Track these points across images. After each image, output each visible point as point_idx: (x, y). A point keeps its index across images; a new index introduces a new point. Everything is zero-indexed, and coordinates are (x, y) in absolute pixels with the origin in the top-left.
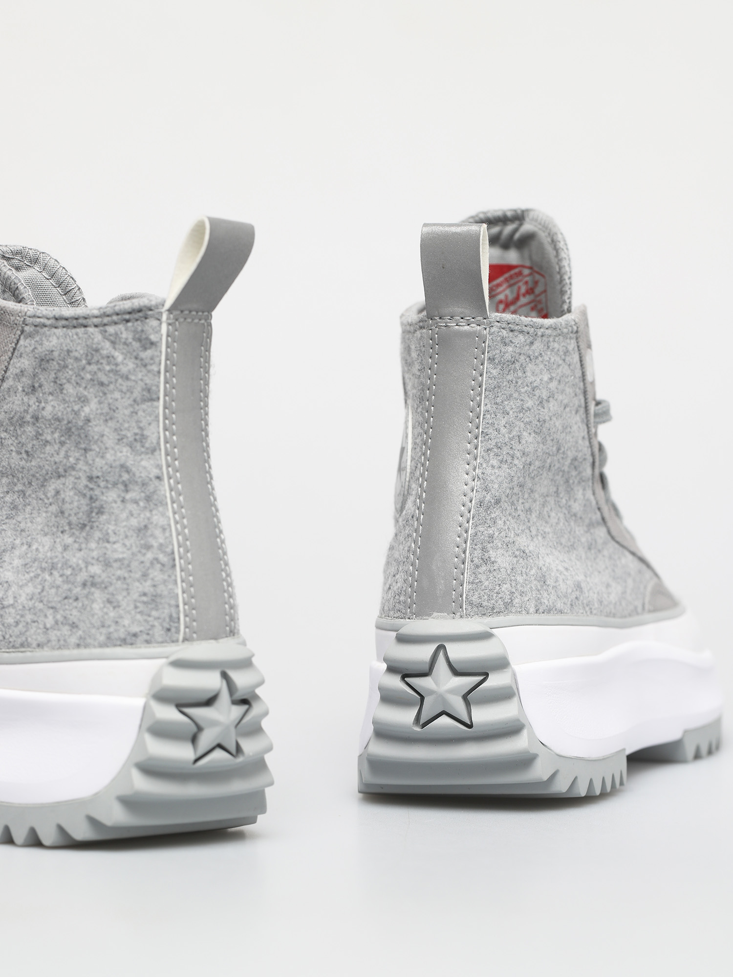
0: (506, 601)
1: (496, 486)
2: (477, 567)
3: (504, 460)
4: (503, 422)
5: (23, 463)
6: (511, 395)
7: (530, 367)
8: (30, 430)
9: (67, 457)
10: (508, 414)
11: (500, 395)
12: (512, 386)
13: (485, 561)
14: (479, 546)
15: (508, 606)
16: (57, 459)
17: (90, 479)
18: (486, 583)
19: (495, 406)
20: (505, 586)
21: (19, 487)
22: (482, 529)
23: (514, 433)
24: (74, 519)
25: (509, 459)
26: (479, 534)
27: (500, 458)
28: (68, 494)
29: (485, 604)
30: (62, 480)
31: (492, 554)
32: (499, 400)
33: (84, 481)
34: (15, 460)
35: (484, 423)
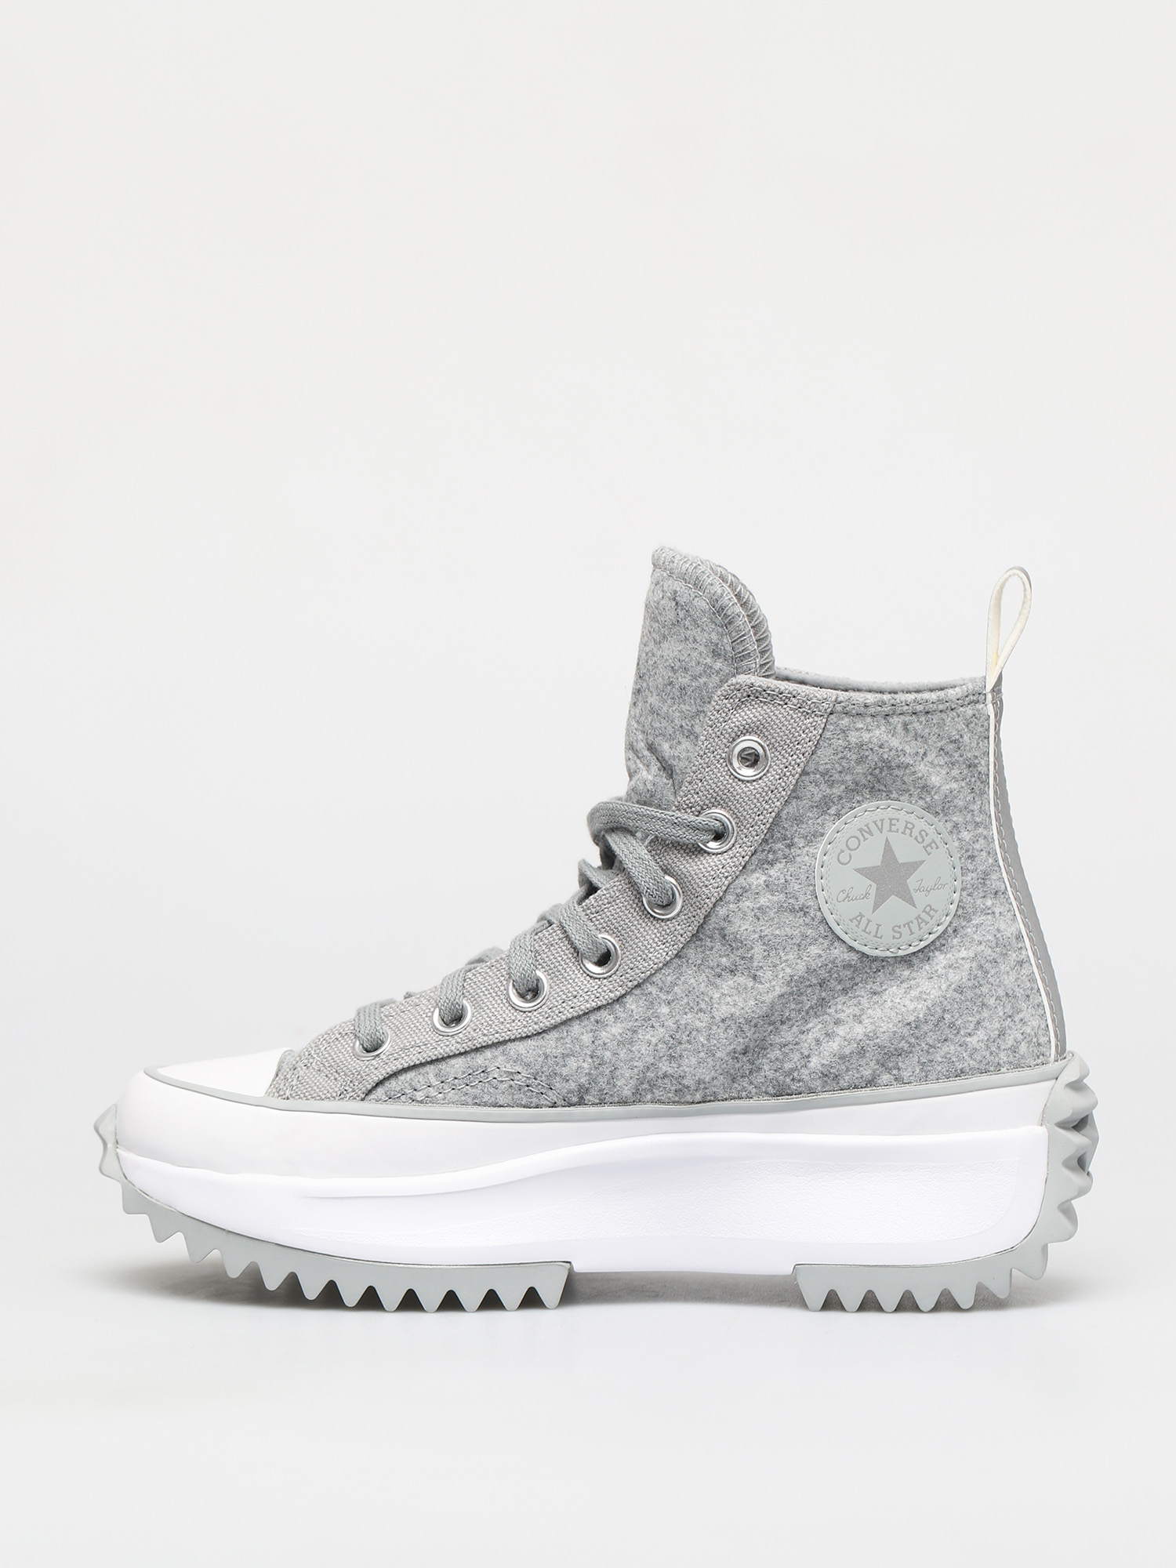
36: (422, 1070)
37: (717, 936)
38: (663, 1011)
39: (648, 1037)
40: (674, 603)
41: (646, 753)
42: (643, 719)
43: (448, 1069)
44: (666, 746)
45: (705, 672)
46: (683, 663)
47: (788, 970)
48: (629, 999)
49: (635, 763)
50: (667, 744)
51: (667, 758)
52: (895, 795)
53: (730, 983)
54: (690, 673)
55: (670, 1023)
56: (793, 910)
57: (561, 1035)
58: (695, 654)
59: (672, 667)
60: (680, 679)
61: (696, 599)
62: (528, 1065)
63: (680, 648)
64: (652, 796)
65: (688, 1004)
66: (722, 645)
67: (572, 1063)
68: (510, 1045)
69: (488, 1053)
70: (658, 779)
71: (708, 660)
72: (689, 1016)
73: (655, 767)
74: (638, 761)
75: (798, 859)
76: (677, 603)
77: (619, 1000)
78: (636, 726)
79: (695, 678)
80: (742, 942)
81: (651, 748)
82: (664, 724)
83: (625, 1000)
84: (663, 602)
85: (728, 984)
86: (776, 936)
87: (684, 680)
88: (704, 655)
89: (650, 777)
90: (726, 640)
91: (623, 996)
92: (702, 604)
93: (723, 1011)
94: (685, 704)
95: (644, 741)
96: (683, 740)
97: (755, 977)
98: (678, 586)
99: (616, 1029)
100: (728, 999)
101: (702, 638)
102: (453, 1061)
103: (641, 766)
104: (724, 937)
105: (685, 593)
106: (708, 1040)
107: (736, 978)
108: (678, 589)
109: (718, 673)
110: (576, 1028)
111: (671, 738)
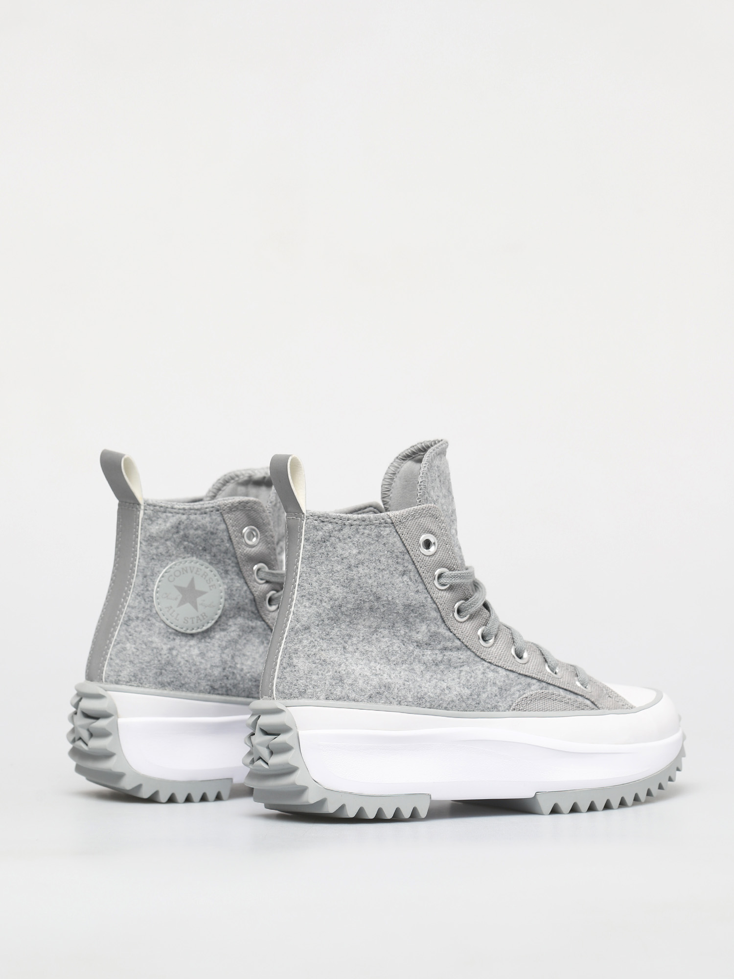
0: (300, 690)
1: (305, 619)
2: (284, 668)
3: (315, 602)
4: (315, 579)
6: (323, 563)
7: (339, 545)
10: (319, 574)
11: (313, 562)
12: (324, 556)
13: (289, 665)
14: (288, 656)
15: (302, 694)
18: (288, 679)
19: (309, 569)
20: (301, 681)
22: (290, 645)
23: (324, 586)
25: (318, 603)
26: (288, 648)
27: (311, 602)
29: (286, 691)
31: (295, 661)
32: (313, 565)
35: (301, 579)
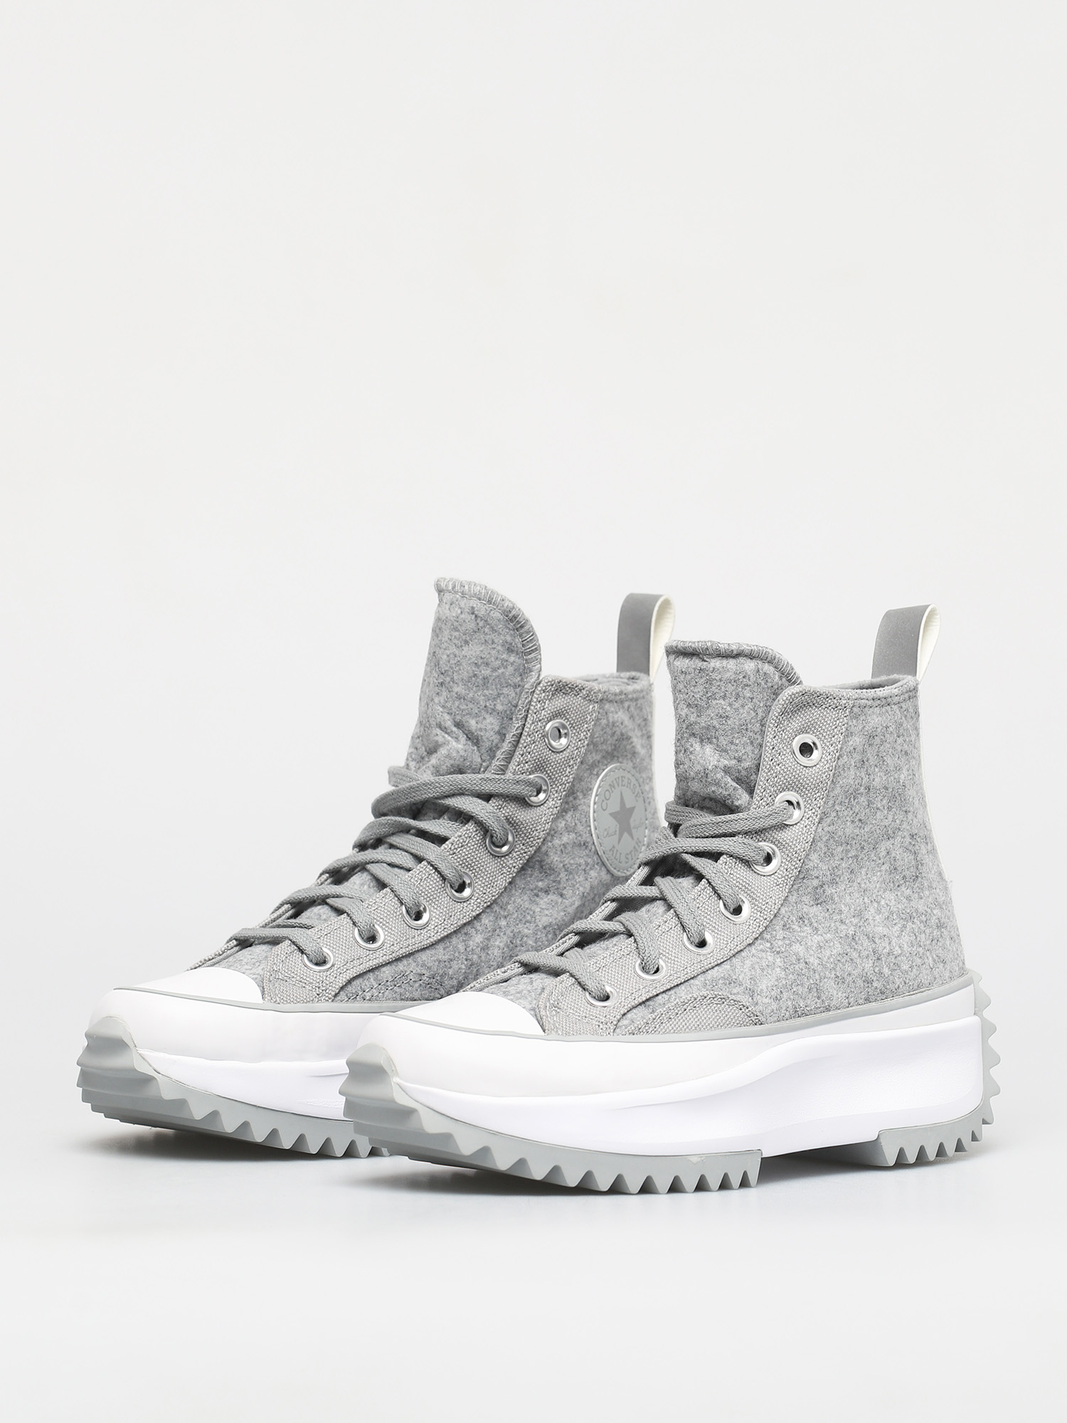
5: (857, 831)
8: (862, 799)
9: (894, 821)
16: (886, 823)
17: (912, 836)
21: (853, 853)
24: (907, 873)
28: (898, 852)
30: (892, 841)
33: (908, 839)
34: (850, 829)
36: (366, 977)
37: (537, 866)
38: (503, 924)
39: (497, 943)
40: (474, 616)
41: (455, 729)
42: (449, 705)
43: (382, 975)
44: (473, 723)
45: (503, 664)
46: (485, 660)
47: (581, 889)
48: (483, 916)
49: (443, 737)
50: (474, 721)
51: (474, 731)
52: (620, 760)
53: (546, 900)
54: (490, 666)
55: (508, 932)
56: (580, 845)
57: (446, 945)
58: (494, 652)
59: (476, 664)
60: (483, 672)
61: (492, 612)
62: (429, 968)
63: (481, 649)
64: (464, 760)
65: (517, 917)
66: (515, 644)
67: (455, 966)
68: (417, 955)
69: (405, 962)
70: (467, 747)
71: (504, 656)
72: (520, 926)
73: (463, 738)
74: (446, 736)
75: (580, 808)
76: (476, 616)
77: (477, 917)
78: (441, 709)
79: (494, 670)
80: (554, 870)
81: (458, 725)
82: (471, 706)
83: (481, 917)
84: (463, 616)
85: (544, 900)
86: (571, 864)
87: (486, 672)
88: (501, 652)
89: (460, 746)
90: (518, 640)
91: (480, 914)
92: (497, 615)
93: (544, 921)
94: (488, 690)
95: (451, 720)
96: (487, 716)
97: (562, 895)
98: (474, 603)
99: (478, 938)
100: (547, 912)
101: (499, 640)
102: (384, 969)
103: (450, 738)
104: (542, 867)
105: (482, 609)
106: (536, 943)
107: (549, 897)
108: (475, 606)
109: (512, 664)
110: (454, 940)
111: (477, 715)
